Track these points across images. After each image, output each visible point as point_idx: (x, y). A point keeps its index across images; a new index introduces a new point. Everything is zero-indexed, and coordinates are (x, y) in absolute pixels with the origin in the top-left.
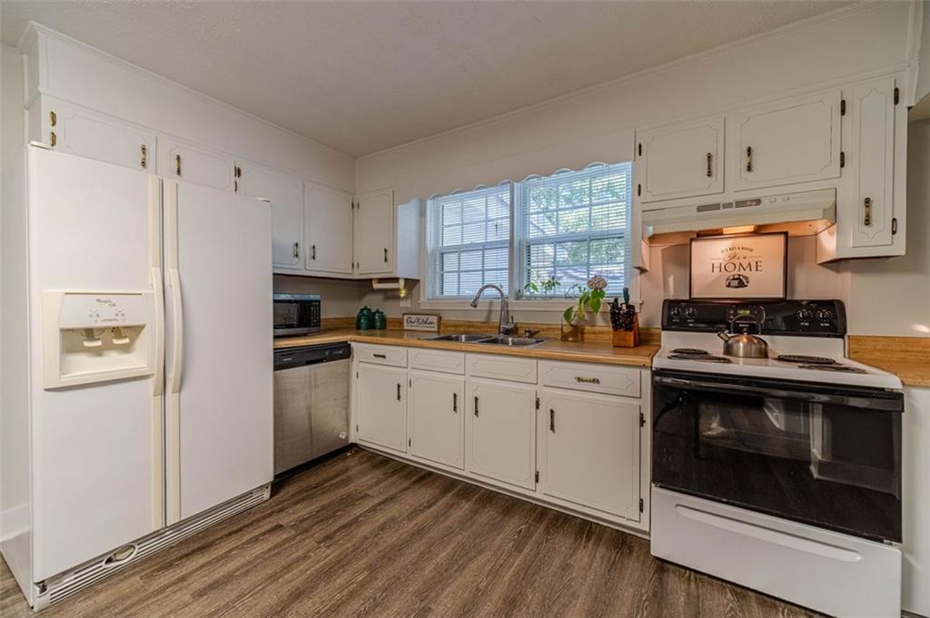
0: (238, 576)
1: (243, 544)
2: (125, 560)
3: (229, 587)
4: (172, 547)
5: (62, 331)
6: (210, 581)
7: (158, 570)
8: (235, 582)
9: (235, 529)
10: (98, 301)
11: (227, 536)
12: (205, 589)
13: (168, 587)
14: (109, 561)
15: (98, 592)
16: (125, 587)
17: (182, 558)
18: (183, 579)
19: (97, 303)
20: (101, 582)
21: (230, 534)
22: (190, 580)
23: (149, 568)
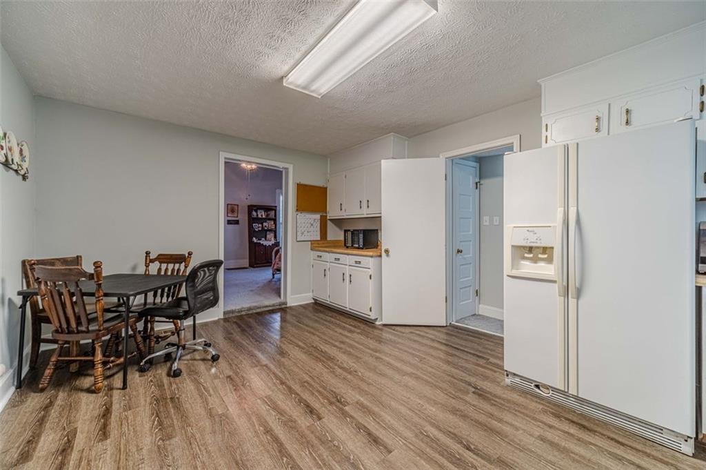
0: (570, 456)
1: (607, 451)
2: (544, 393)
3: (556, 453)
4: (575, 412)
5: (512, 246)
6: (556, 441)
7: (552, 413)
8: (563, 456)
9: (620, 440)
10: (528, 231)
11: (609, 437)
12: (548, 440)
13: (541, 422)
14: (537, 386)
15: (526, 397)
16: (533, 405)
17: (568, 420)
18: (551, 427)
19: (528, 233)
20: (532, 395)
21: (612, 439)
22: (552, 431)
23: (552, 409)
